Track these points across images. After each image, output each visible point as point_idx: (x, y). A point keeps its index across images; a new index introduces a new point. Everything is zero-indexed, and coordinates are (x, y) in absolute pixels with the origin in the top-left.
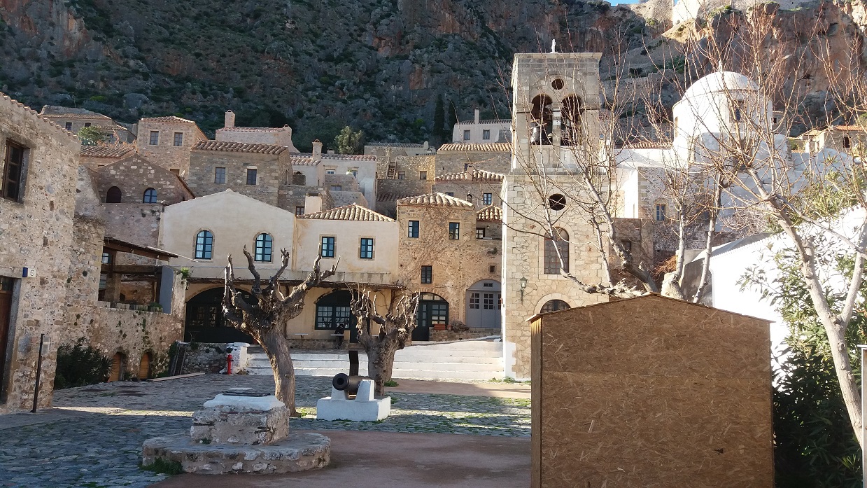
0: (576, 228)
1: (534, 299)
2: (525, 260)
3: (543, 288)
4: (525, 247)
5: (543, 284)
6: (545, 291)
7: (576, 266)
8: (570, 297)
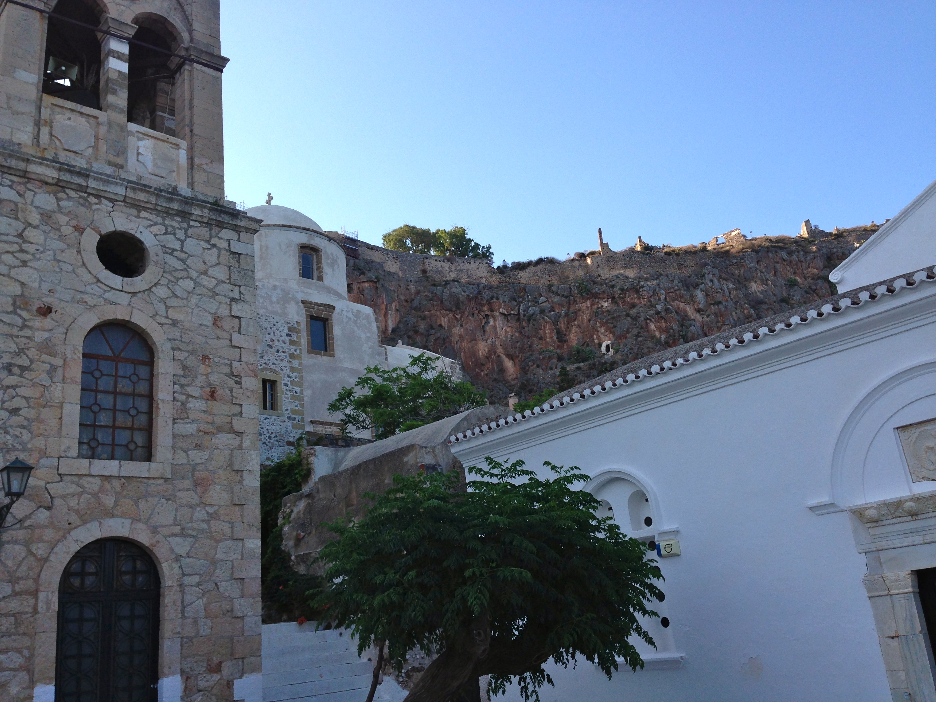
0: (176, 333)
1: (40, 540)
2: (15, 411)
3: (73, 503)
4: (16, 370)
5: (73, 488)
6: (77, 512)
7: (175, 436)
8: (154, 530)
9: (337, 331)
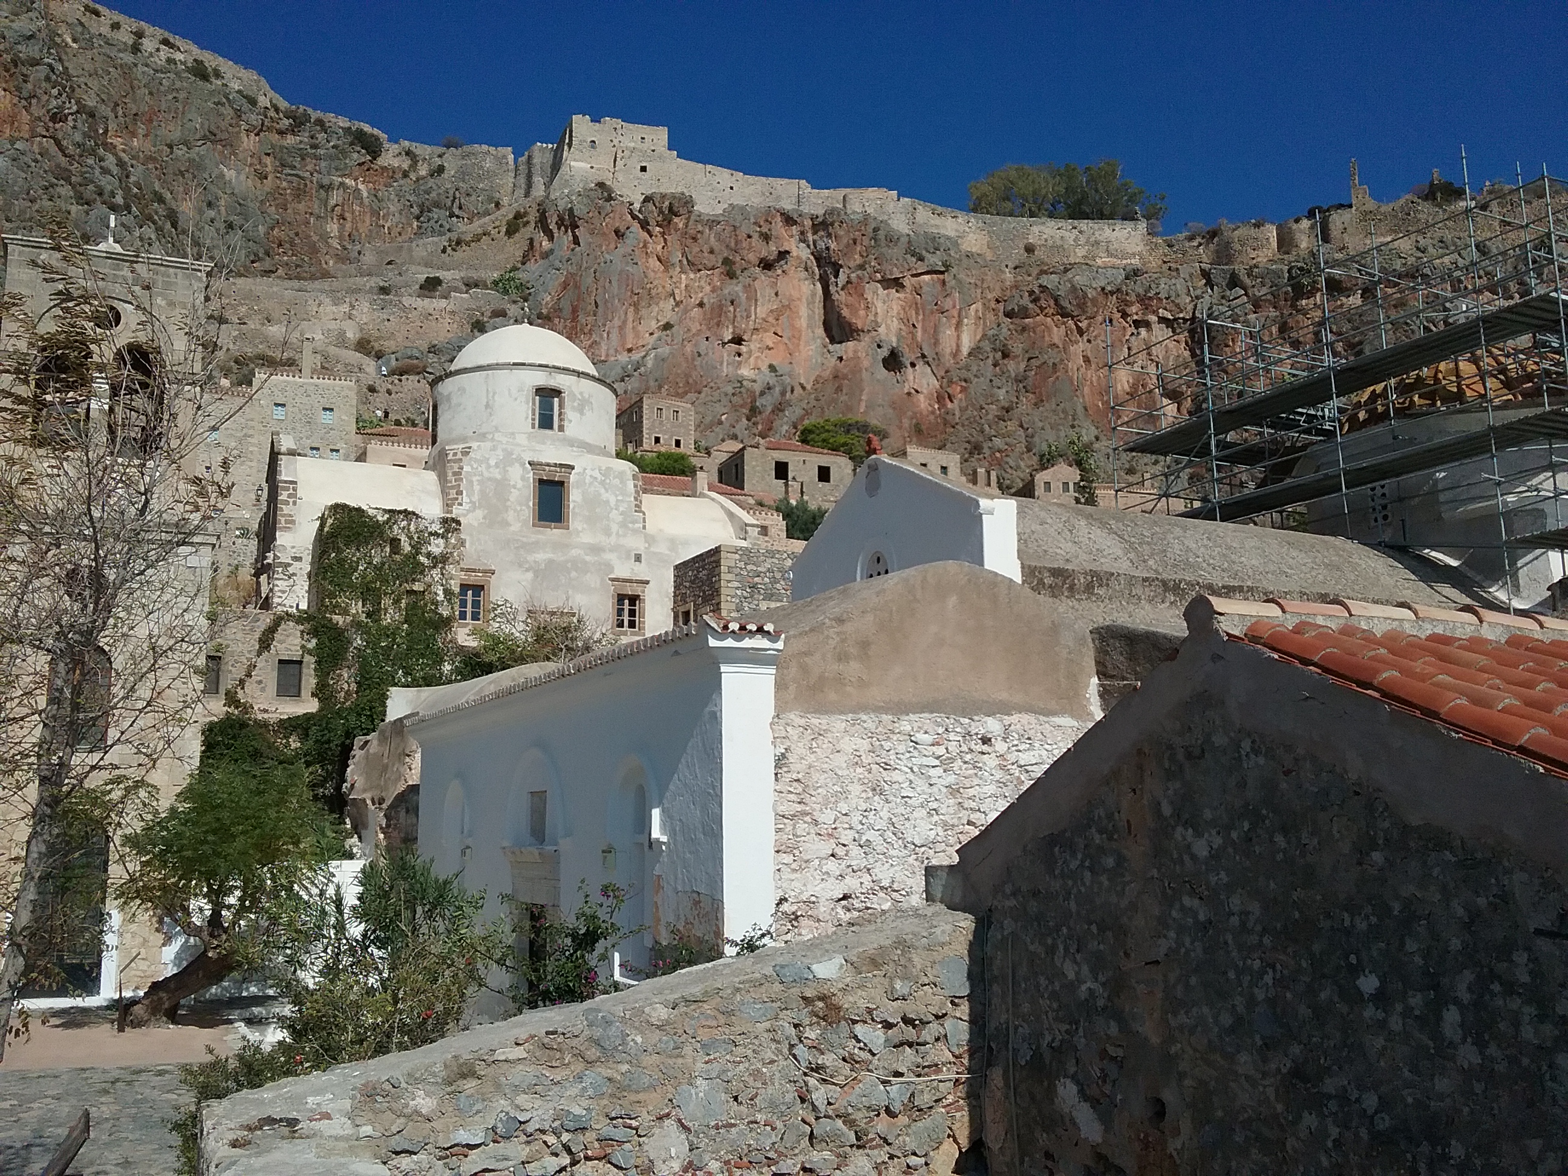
9: (575, 497)
